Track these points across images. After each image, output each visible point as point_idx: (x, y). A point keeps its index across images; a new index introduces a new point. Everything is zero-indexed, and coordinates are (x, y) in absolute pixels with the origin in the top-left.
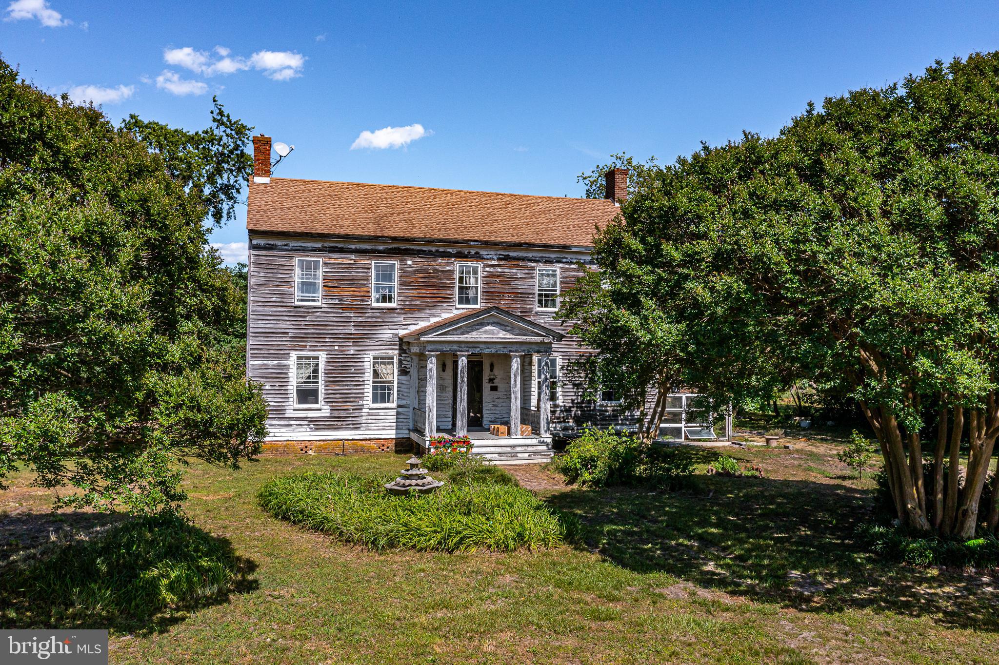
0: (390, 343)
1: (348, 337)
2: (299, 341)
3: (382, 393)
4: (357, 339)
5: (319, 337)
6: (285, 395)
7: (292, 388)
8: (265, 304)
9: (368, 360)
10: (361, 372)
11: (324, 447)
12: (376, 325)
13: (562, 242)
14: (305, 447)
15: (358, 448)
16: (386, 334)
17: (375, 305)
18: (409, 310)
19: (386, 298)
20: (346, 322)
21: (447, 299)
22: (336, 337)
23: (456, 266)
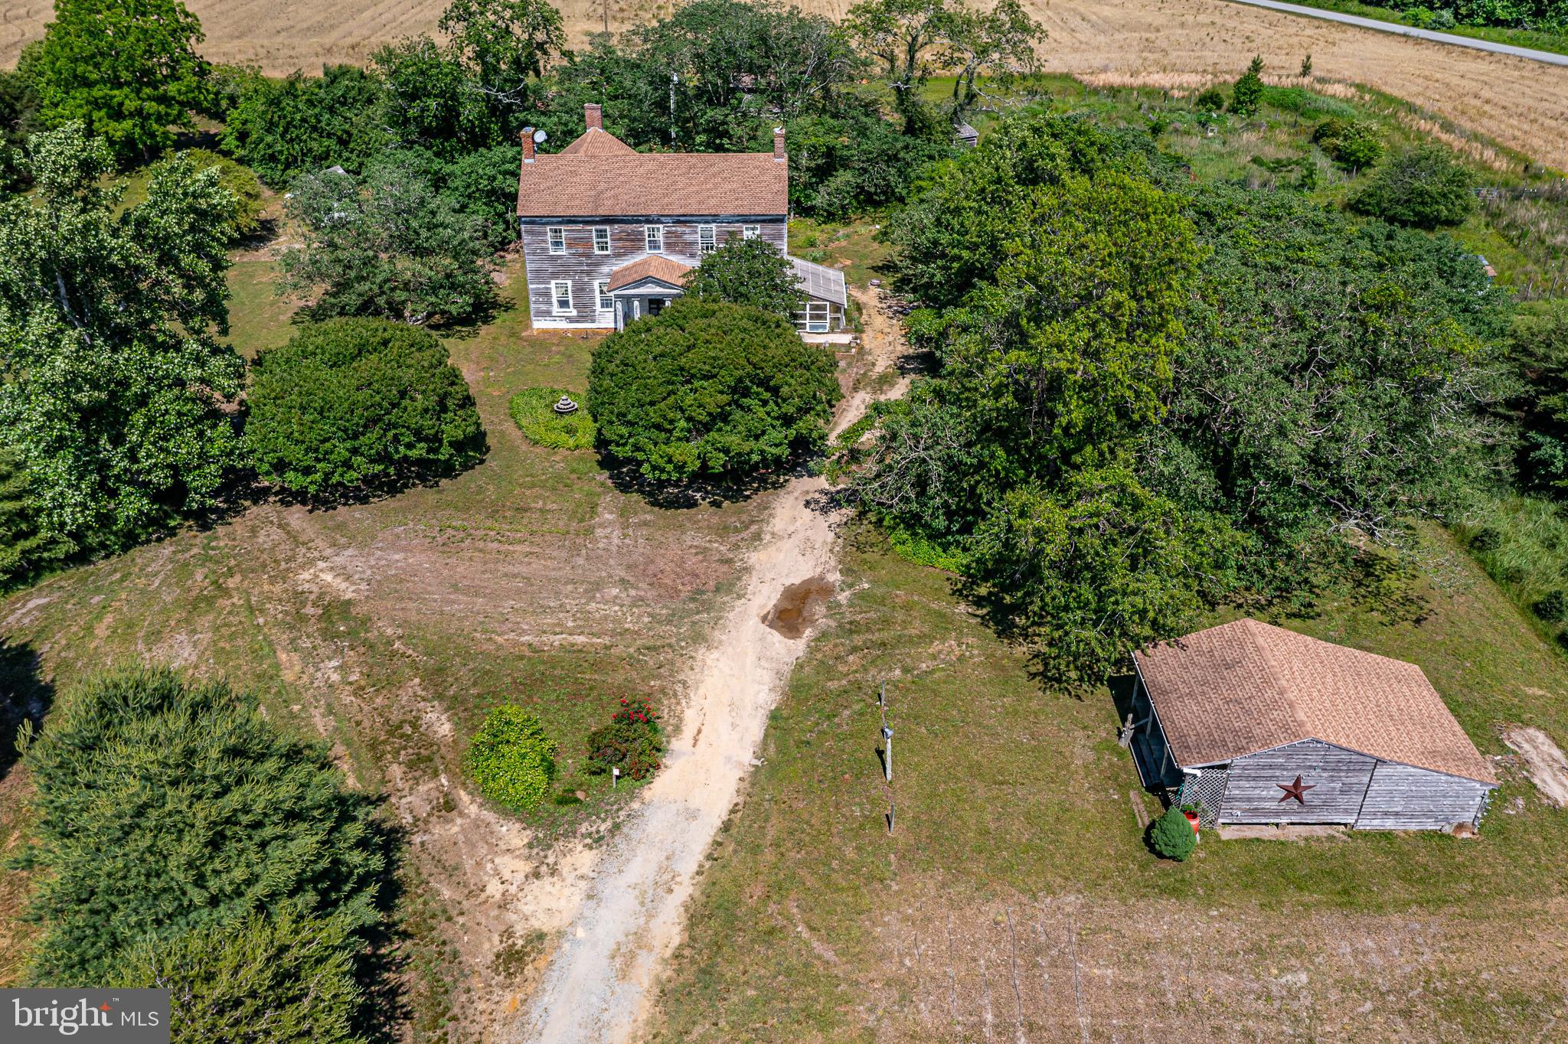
0: (608, 275)
1: (582, 272)
2: (555, 275)
3: (606, 303)
4: (589, 273)
5: (566, 272)
6: (550, 303)
7: (554, 300)
8: (534, 254)
9: (596, 284)
10: (593, 291)
11: (575, 331)
12: (597, 265)
13: (713, 212)
14: (566, 331)
15: (595, 332)
16: (605, 269)
17: (597, 252)
18: (617, 255)
19: (602, 249)
20: (581, 264)
21: (641, 248)
22: (576, 272)
23: (645, 228)
